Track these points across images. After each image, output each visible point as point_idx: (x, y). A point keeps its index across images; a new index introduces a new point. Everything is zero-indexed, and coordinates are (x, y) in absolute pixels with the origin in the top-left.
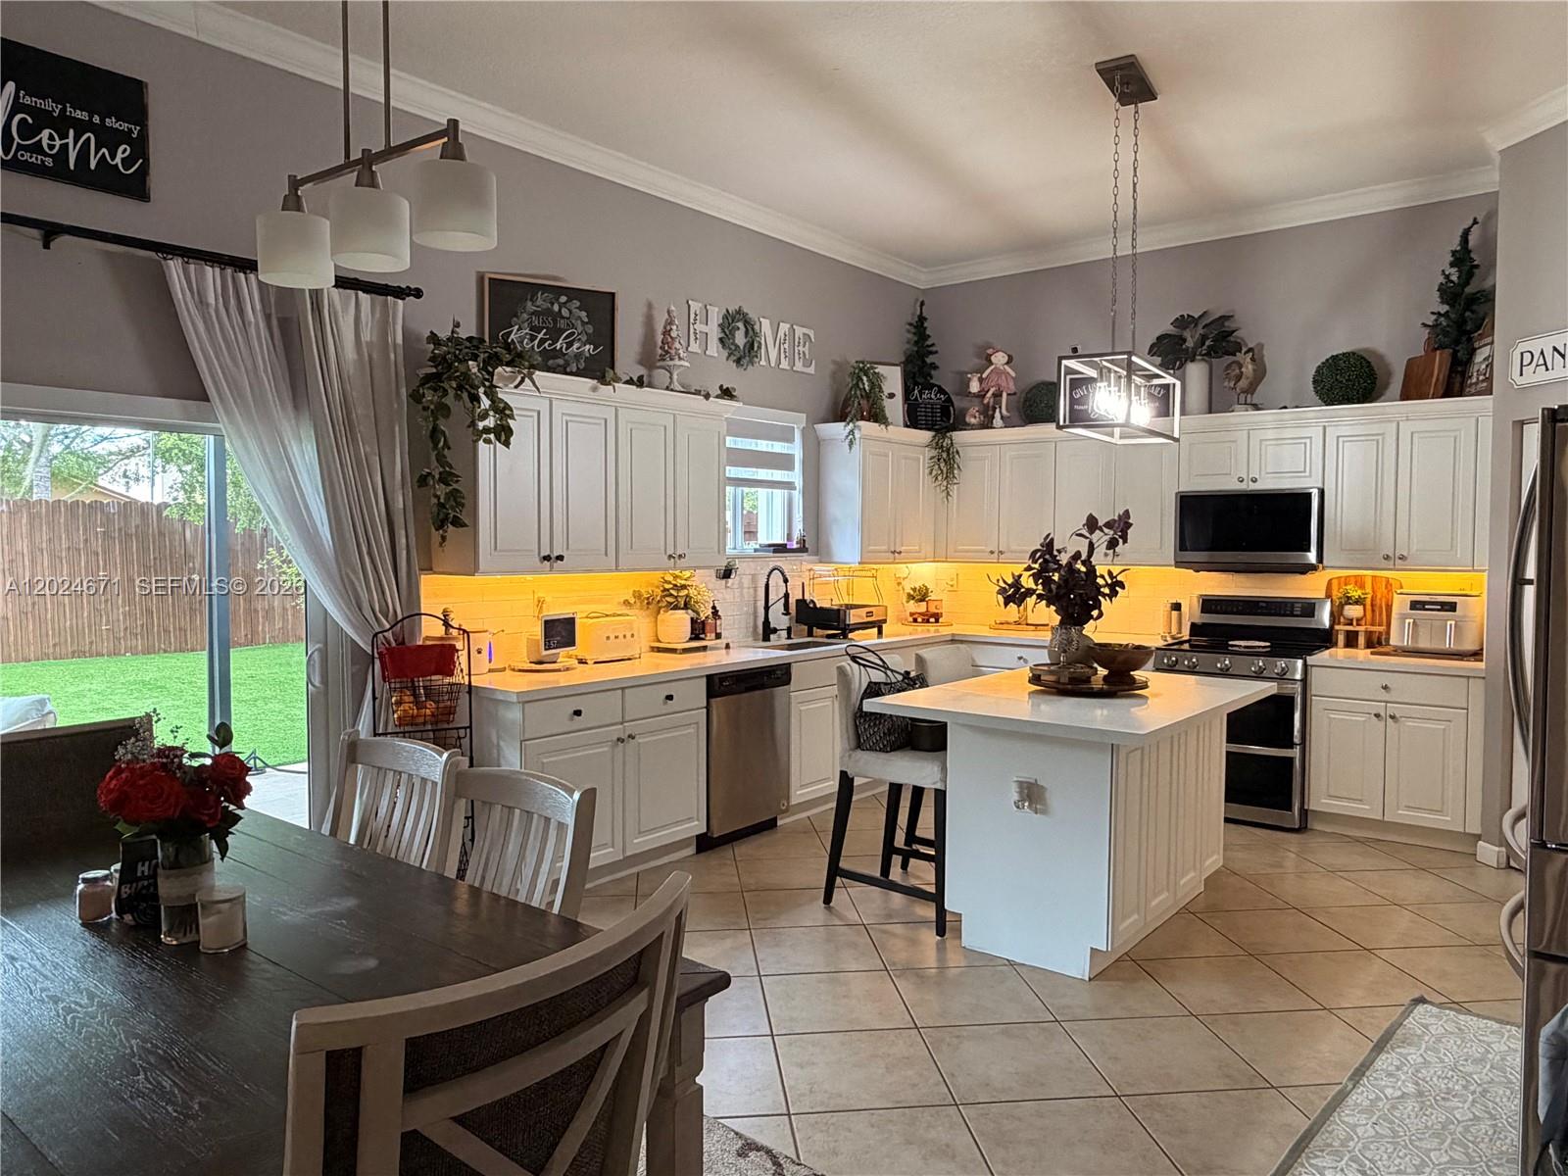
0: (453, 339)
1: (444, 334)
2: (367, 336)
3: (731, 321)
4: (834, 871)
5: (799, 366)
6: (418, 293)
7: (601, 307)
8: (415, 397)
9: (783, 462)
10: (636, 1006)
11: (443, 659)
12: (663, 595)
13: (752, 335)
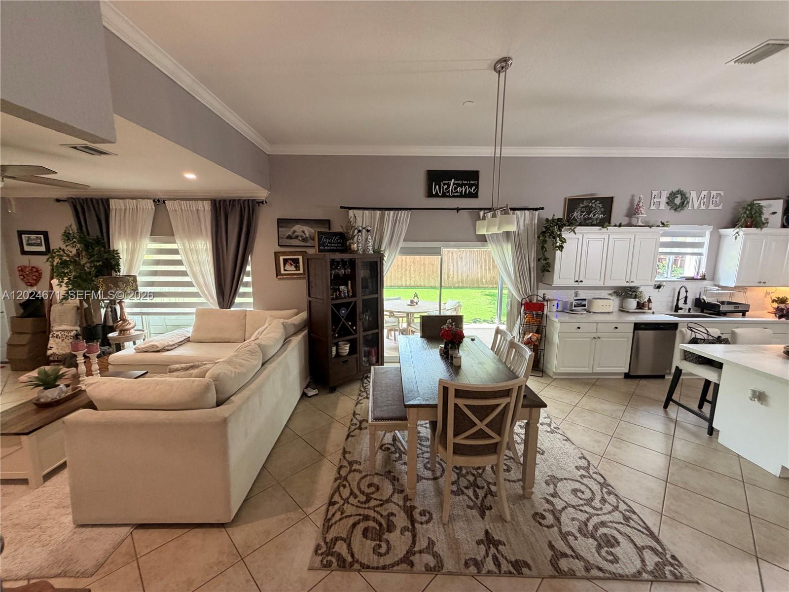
0: (553, 220)
1: (550, 218)
2: (527, 222)
3: (673, 195)
5: (712, 207)
6: (543, 209)
7: (607, 203)
8: (539, 237)
9: (699, 245)
10: (507, 400)
11: (541, 307)
12: (626, 293)
13: (685, 199)
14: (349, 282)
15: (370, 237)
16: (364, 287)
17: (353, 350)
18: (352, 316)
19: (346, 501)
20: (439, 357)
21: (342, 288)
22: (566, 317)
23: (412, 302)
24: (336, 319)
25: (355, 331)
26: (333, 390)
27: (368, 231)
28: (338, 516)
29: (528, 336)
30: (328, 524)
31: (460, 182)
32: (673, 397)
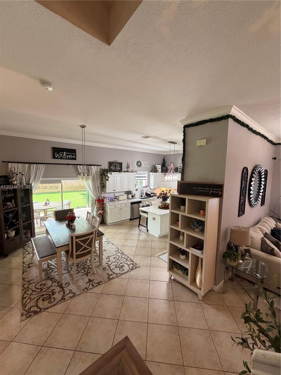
0: (105, 169)
1: (104, 169)
2: (96, 170)
3: (138, 162)
4: (139, 224)
5: (147, 166)
6: (101, 165)
7: (121, 164)
8: (100, 176)
9: (145, 177)
10: (92, 235)
11: (103, 201)
12: (128, 193)
13: (141, 163)
14: (13, 200)
15: (24, 177)
16: (22, 201)
17: (17, 234)
18: (16, 217)
19: (31, 294)
20: (66, 227)
21: (8, 203)
22: (111, 203)
23: (46, 203)
24: (6, 219)
25: (18, 224)
26: (6, 256)
27: (22, 175)
28: (29, 301)
29: (99, 212)
30: (24, 305)
31: (68, 153)
32: (140, 223)
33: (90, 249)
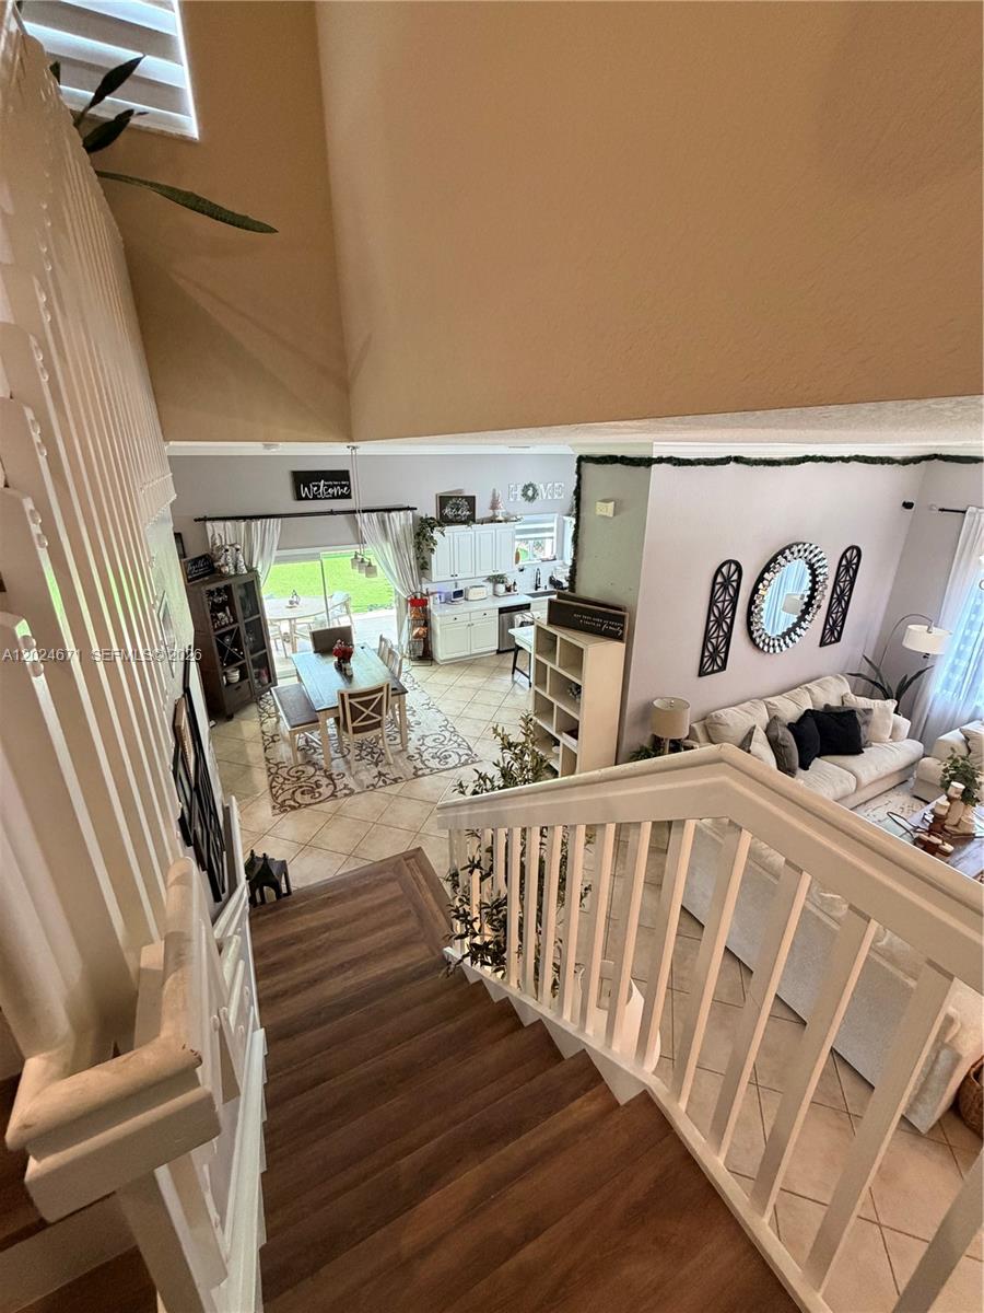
0: (426, 519)
1: (424, 518)
2: (403, 522)
3: (526, 488)
4: (514, 668)
5: (556, 497)
6: (416, 508)
7: (471, 501)
8: (415, 538)
9: (551, 530)
11: (424, 603)
12: (497, 579)
13: (535, 491)
14: (227, 608)
15: (241, 556)
16: (244, 608)
17: (243, 676)
18: (237, 643)
19: (283, 783)
20: (335, 670)
21: (220, 614)
22: (449, 610)
23: (291, 602)
24: (222, 649)
25: (243, 656)
26: (230, 718)
27: (237, 550)
28: (280, 791)
29: (415, 633)
30: (275, 797)
31: (331, 483)
32: (517, 666)
33: (379, 718)
